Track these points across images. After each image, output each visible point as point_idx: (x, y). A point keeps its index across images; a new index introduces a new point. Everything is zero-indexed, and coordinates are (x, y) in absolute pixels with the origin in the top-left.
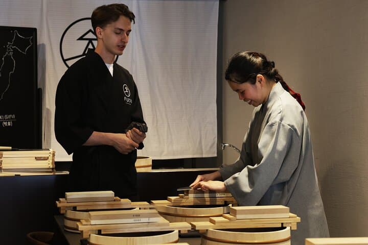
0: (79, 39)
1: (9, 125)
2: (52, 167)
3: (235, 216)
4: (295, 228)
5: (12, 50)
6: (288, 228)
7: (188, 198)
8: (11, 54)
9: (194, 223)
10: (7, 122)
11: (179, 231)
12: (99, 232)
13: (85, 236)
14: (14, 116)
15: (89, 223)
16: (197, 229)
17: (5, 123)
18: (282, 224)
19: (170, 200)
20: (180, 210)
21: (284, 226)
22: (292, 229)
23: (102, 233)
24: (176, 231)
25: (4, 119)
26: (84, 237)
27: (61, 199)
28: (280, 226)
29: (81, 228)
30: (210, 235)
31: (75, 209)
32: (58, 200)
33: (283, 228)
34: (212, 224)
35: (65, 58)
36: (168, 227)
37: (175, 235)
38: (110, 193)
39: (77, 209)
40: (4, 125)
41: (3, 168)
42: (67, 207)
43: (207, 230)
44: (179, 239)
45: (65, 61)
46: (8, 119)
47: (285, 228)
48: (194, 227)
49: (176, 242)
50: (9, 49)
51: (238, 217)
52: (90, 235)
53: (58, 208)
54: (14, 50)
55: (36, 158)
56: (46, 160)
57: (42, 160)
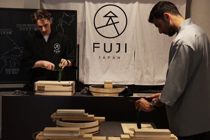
0: (104, 17)
2: (71, 91)
8: (61, 25)
35: (96, 27)
38: (82, 111)
39: (62, 120)
41: (45, 90)
42: (56, 118)
45: (96, 29)
50: (60, 22)
54: (63, 23)
55: (64, 85)
56: (68, 86)
57: (66, 86)
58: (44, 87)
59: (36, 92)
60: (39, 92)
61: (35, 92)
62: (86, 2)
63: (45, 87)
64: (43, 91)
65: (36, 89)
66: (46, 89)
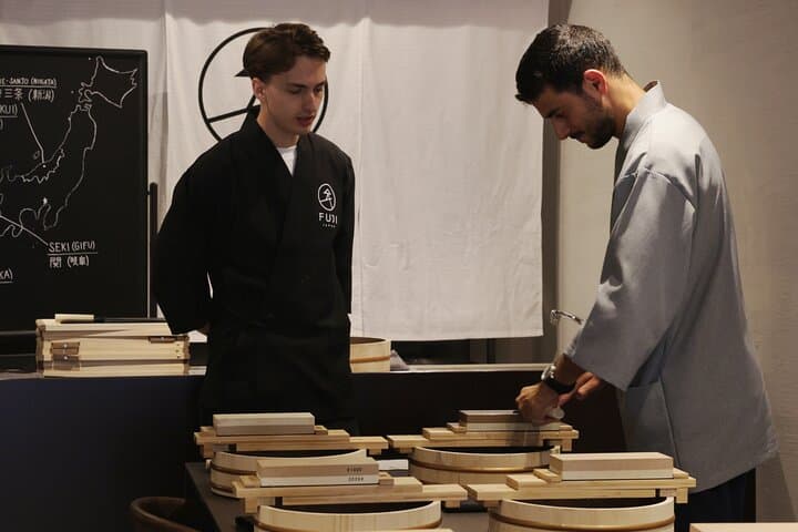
1: (82, 262)
2: (183, 358)
3: (559, 474)
4: (684, 500)
5: (90, 101)
6: (670, 500)
7: (464, 432)
8: (88, 107)
9: (473, 487)
10: (79, 256)
11: (443, 503)
12: (278, 503)
13: (249, 509)
14: (92, 245)
15: (257, 483)
16: (479, 499)
17: (73, 260)
18: (658, 491)
19: (427, 435)
20: (448, 458)
21: (661, 495)
22: (678, 502)
23: (284, 504)
24: (437, 503)
25: (71, 251)
26: (247, 511)
27: (203, 428)
28: (653, 494)
29: (240, 492)
30: (505, 512)
31: (232, 449)
32: (199, 430)
33: (659, 499)
34: (511, 490)
35: (208, 117)
36: (418, 494)
37: (433, 512)
38: (306, 417)
39: (238, 449)
40: (71, 264)
41: (83, 359)
43: (500, 502)
44: (441, 520)
45: (208, 122)
46: (80, 251)
47: (664, 499)
48: (472, 494)
49: (435, 526)
50: (83, 97)
51: (566, 475)
52: (259, 508)
53: (199, 446)
54: (96, 98)
55: (151, 339)
56: (172, 342)
57: (162, 342)
58: (76, 347)
59: (45, 365)
60: (57, 368)
61: (41, 366)
62: (168, 17)
63: (80, 347)
64: (75, 362)
65: (47, 355)
66: (83, 354)
